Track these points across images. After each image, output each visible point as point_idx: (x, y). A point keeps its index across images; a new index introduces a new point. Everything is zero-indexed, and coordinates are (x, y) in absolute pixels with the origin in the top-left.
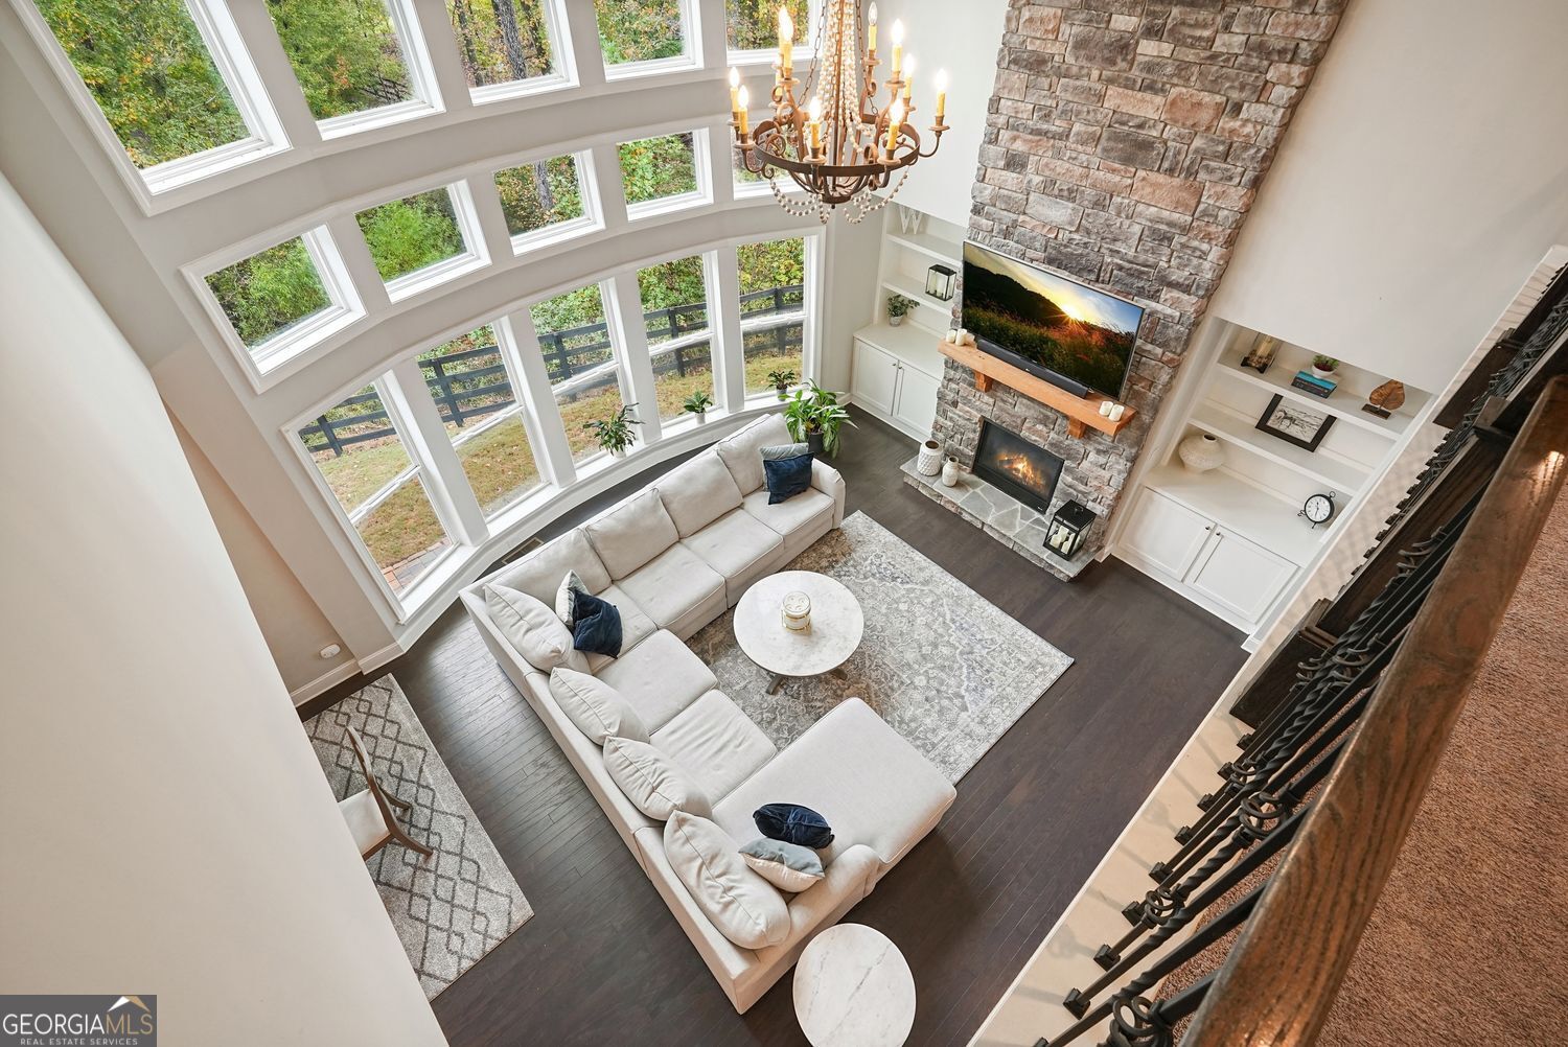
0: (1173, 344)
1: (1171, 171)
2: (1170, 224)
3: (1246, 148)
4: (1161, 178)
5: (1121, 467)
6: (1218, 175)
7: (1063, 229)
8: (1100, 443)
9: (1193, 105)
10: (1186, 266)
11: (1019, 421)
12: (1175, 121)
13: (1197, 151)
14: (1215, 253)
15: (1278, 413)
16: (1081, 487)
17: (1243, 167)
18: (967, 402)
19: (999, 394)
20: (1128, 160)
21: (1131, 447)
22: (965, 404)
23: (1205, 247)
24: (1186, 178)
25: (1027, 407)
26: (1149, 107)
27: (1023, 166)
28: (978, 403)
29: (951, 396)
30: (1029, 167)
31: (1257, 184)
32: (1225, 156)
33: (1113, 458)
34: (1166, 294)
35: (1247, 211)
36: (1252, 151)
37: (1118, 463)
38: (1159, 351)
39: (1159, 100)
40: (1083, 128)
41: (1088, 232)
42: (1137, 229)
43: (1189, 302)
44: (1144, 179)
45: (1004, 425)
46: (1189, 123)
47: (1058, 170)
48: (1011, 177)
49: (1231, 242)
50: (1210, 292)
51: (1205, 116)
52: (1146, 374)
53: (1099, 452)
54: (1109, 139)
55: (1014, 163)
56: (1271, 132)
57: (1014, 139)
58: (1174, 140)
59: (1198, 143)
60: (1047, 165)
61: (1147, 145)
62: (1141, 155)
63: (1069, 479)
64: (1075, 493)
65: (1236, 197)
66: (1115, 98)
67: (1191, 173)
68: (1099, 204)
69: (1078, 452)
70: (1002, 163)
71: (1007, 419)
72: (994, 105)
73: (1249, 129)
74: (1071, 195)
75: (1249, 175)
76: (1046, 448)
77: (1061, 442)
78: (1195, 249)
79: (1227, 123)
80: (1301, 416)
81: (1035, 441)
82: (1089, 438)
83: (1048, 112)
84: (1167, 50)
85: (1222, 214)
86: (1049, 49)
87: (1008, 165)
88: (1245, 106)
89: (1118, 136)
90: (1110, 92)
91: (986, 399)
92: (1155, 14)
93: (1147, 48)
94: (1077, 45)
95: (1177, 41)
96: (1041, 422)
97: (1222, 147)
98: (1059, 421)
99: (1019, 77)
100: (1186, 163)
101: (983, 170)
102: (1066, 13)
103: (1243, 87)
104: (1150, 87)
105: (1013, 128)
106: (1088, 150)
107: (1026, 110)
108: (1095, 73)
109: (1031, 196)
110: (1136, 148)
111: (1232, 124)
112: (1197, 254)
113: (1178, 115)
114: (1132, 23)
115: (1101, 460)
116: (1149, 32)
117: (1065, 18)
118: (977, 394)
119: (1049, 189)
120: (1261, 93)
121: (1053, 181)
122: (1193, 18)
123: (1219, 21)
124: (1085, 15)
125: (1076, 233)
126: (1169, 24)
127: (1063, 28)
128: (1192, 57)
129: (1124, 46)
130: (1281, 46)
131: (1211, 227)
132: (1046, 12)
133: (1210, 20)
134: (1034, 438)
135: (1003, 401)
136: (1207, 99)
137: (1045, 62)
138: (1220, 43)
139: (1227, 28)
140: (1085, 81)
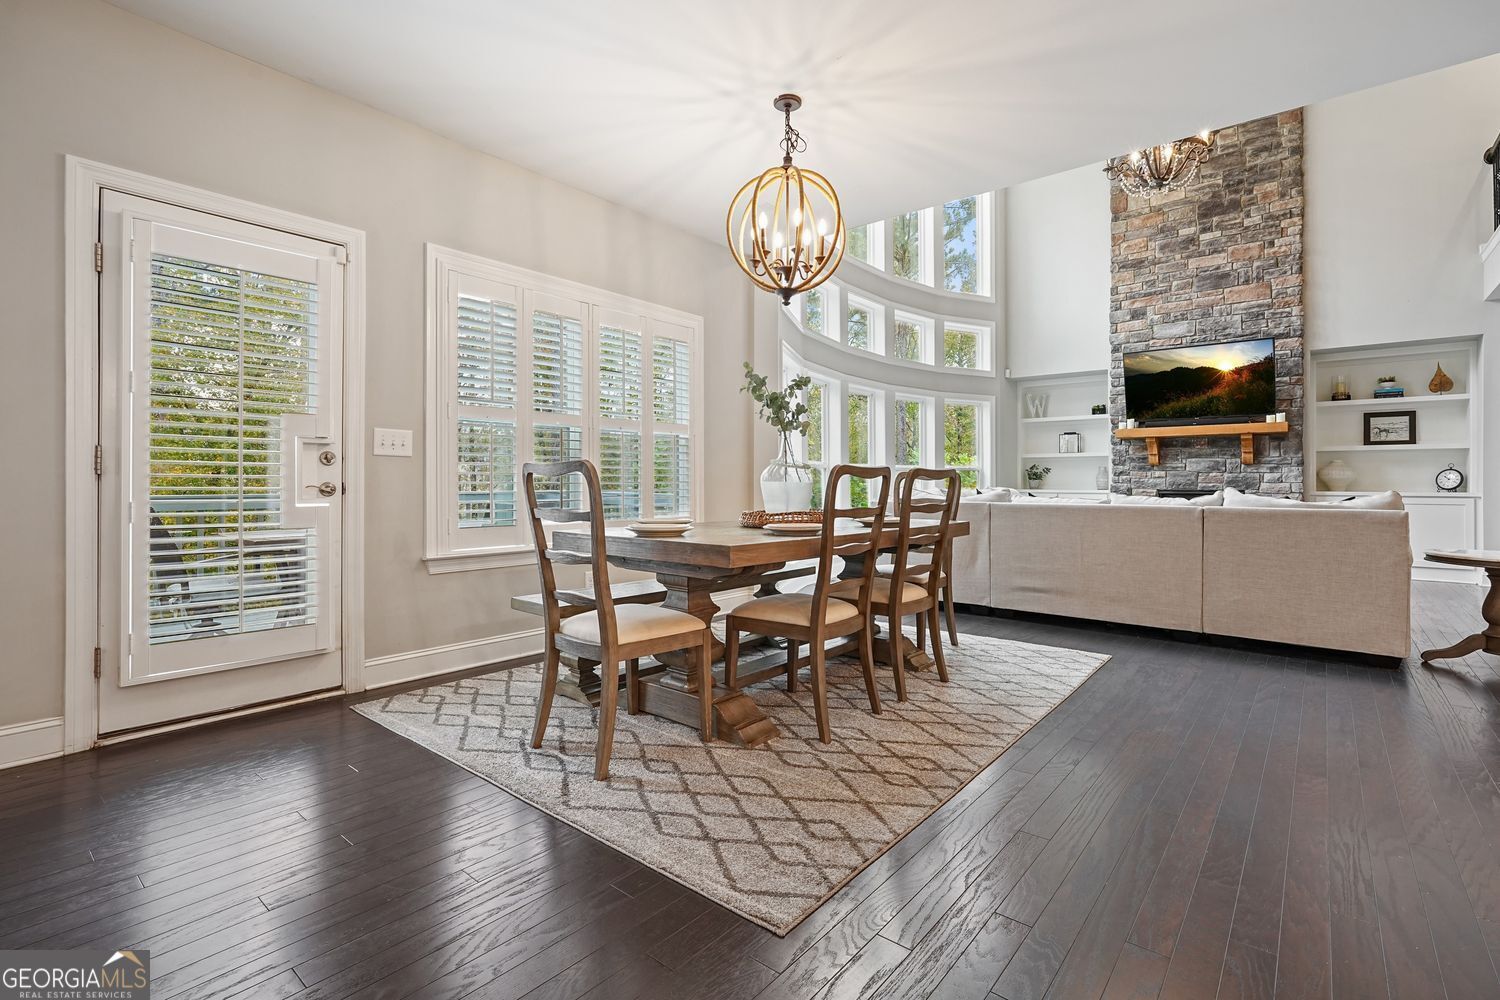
0: (1294, 370)
1: (1247, 282)
2: (1259, 306)
3: (1287, 256)
4: (1242, 287)
5: (1295, 473)
8: (1269, 463)
9: (1245, 251)
10: (1280, 323)
11: (1193, 478)
12: (1238, 260)
13: (1258, 267)
14: (1295, 310)
15: (1374, 431)
17: (1290, 266)
18: (1140, 484)
19: (1168, 466)
20: (1216, 287)
21: (1296, 453)
22: (1139, 487)
23: (1288, 310)
24: (1258, 282)
25: (1197, 463)
26: (1219, 260)
27: (1144, 314)
28: (1151, 481)
30: (1149, 313)
31: (1301, 270)
32: (1277, 265)
33: (1285, 470)
35: (1303, 286)
36: (1292, 257)
37: (1291, 471)
38: (1287, 379)
39: (1223, 255)
40: (1179, 282)
41: (1204, 331)
42: (1238, 318)
43: (1293, 342)
44: (1231, 292)
45: (1181, 487)
46: (1247, 257)
47: (1171, 307)
48: (1137, 324)
49: (1302, 301)
50: (1303, 333)
51: (1255, 253)
52: (1287, 395)
53: (1272, 470)
54: (1199, 281)
55: (1136, 315)
56: (1299, 246)
57: (1133, 303)
58: (1242, 268)
59: (1256, 264)
60: (1162, 308)
61: (1226, 275)
62: (1223, 281)
65: (1293, 279)
66: (1193, 263)
67: (1259, 278)
68: (1205, 315)
69: (1254, 479)
70: (1128, 318)
71: (1181, 481)
72: (1114, 291)
73: (1283, 249)
74: (1184, 317)
75: (1295, 268)
77: (1236, 477)
78: (1282, 313)
79: (1269, 251)
80: (1391, 426)
81: (1213, 486)
82: (1259, 463)
83: (1153, 283)
84: (1218, 234)
85: (1289, 291)
86: (1144, 255)
87: (1133, 318)
88: (1276, 241)
89: (1204, 279)
90: (1191, 261)
91: (1157, 474)
92: (1204, 223)
93: (1206, 237)
94: (1162, 248)
95: (1222, 229)
96: (1213, 469)
97: (1272, 261)
98: (1228, 461)
99: (1128, 274)
100: (1254, 275)
101: (1114, 327)
102: (1150, 238)
103: (1270, 234)
104: (1215, 251)
105: (1131, 298)
106: (1187, 291)
107: (1137, 287)
108: (1178, 256)
109: (1155, 328)
110: (1219, 279)
111: (1273, 250)
112: (1284, 315)
113: (1238, 257)
114: (1192, 230)
115: (1276, 475)
116: (1204, 230)
117: (1150, 240)
118: (1149, 474)
119: (1167, 319)
120: (1282, 233)
121: (1168, 314)
122: (1227, 218)
123: (1242, 215)
124: (1162, 235)
125: (1195, 335)
126: (1214, 224)
127: (1150, 244)
128: (1234, 232)
129: (1191, 240)
130: (1282, 213)
131: (1286, 299)
132: (1137, 241)
133: (1237, 216)
134: (1211, 485)
135: (1174, 468)
136: (1252, 245)
137: (1143, 262)
138: (1247, 222)
139: (1248, 216)
140: (1173, 262)
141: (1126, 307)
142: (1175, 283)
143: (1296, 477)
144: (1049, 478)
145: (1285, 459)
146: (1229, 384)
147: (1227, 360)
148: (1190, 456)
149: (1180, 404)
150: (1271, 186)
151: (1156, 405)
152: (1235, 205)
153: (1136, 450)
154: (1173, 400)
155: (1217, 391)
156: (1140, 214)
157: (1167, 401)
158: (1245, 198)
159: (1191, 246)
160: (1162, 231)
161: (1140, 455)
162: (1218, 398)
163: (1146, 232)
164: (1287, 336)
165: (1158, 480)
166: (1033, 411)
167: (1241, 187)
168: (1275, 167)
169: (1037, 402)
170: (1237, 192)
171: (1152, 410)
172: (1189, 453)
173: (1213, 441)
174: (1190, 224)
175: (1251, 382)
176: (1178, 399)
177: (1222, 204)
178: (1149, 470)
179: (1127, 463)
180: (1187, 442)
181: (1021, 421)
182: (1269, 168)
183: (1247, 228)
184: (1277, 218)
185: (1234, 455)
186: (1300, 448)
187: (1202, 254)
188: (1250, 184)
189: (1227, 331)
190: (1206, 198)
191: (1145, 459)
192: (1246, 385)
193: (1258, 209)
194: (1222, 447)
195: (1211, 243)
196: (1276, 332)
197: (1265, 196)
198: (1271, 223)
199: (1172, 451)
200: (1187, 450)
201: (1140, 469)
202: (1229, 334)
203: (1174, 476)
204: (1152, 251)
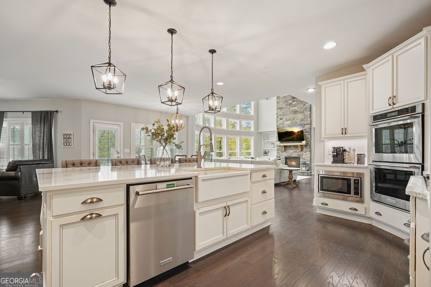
1: (300, 113)
2: (303, 118)
3: (308, 108)
6: (306, 111)
7: (290, 124)
8: (304, 151)
11: (291, 154)
12: (299, 108)
14: (309, 119)
16: (304, 160)
17: (308, 109)
18: (282, 155)
19: (286, 151)
20: (295, 114)
21: (309, 149)
25: (292, 151)
26: (296, 108)
27: (283, 119)
29: (279, 156)
31: (310, 111)
33: (307, 152)
34: (305, 126)
35: (311, 114)
38: (307, 133)
39: (296, 107)
41: (293, 123)
42: (299, 120)
43: (309, 126)
44: (298, 115)
45: (289, 156)
48: (281, 121)
49: (310, 117)
50: (311, 124)
51: (302, 107)
52: (307, 137)
55: (281, 119)
58: (300, 110)
59: (302, 109)
61: (297, 111)
63: (302, 160)
64: (304, 162)
65: (309, 113)
66: (291, 108)
67: (303, 112)
68: (293, 120)
69: (302, 154)
71: (289, 154)
72: (277, 114)
73: (307, 106)
74: (290, 120)
75: (309, 110)
76: (297, 156)
77: (299, 154)
78: (307, 120)
79: (304, 106)
82: (302, 151)
83: (284, 113)
84: (296, 102)
85: (308, 115)
86: (282, 106)
87: (280, 120)
88: (306, 104)
89: (293, 112)
91: (285, 153)
93: (293, 103)
94: (286, 105)
96: (295, 152)
97: (305, 109)
99: (279, 110)
101: (277, 122)
102: (283, 103)
105: (280, 115)
106: (290, 114)
107: (281, 113)
108: (288, 107)
109: (284, 122)
110: (296, 112)
114: (291, 101)
115: (306, 154)
116: (293, 102)
119: (287, 120)
121: (287, 119)
126: (295, 100)
128: (298, 102)
129: (291, 104)
131: (308, 117)
132: (281, 103)
134: (295, 156)
135: (288, 152)
137: (282, 108)
140: (288, 108)
141: (279, 118)
142: (288, 113)
143: (309, 154)
144: (269, 154)
145: (307, 150)
146: (296, 135)
147: (296, 130)
148: (290, 150)
149: (287, 139)
155: (294, 136)
156: (282, 98)
160: (286, 101)
161: (281, 149)
162: (294, 137)
163: (283, 101)
164: (308, 124)
165: (285, 155)
166: (265, 139)
169: (266, 137)
171: (283, 140)
173: (295, 146)
175: (301, 134)
179: (279, 151)
180: (290, 146)
181: (263, 141)
183: (301, 101)
185: (298, 150)
186: (310, 148)
187: (293, 107)
189: (297, 123)
192: (300, 135)
194: (296, 148)
195: (294, 104)
196: (305, 124)
199: (287, 148)
200: (290, 148)
201: (282, 152)
203: (288, 154)
204: (284, 106)
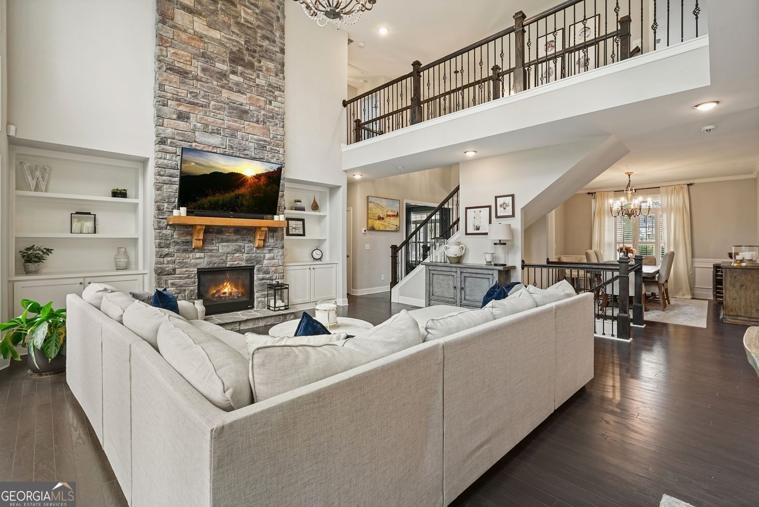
1: (257, 122)
2: (265, 141)
3: (278, 115)
4: (255, 124)
5: (281, 253)
6: (272, 124)
7: (220, 148)
8: (270, 247)
9: (257, 99)
10: (274, 156)
11: (224, 258)
12: (253, 105)
13: (264, 115)
15: (290, 228)
16: (268, 276)
17: (280, 121)
18: (183, 264)
19: (206, 248)
20: (241, 118)
21: (281, 241)
22: (182, 267)
23: (277, 149)
24: (263, 125)
25: (228, 246)
26: (242, 99)
27: (188, 118)
28: (193, 261)
30: (191, 119)
31: (283, 127)
32: (272, 117)
33: (276, 251)
35: (283, 136)
37: (279, 252)
39: (244, 96)
40: (215, 103)
41: (232, 148)
42: (252, 145)
44: (249, 125)
45: (216, 265)
46: (258, 105)
47: (209, 120)
48: (182, 125)
51: (262, 104)
53: (270, 251)
54: (229, 109)
55: (182, 117)
57: (179, 105)
58: (255, 111)
60: (202, 118)
61: (246, 112)
62: (244, 116)
63: (261, 276)
64: (266, 281)
65: (281, 131)
66: (225, 94)
67: (265, 123)
69: (260, 258)
70: (175, 116)
71: (215, 260)
72: (161, 87)
73: (276, 109)
74: (218, 132)
75: (281, 124)
76: (244, 265)
77: (251, 256)
78: (275, 150)
81: (238, 264)
82: (265, 246)
83: (196, 96)
84: (241, 80)
85: (279, 137)
86: (188, 68)
88: (273, 102)
89: (232, 108)
90: (224, 91)
91: (198, 255)
92: (233, 67)
93: (233, 78)
94: (203, 70)
95: (245, 78)
96: (237, 251)
97: (271, 114)
98: (246, 245)
100: (262, 119)
101: (161, 121)
102: (195, 56)
103: (270, 96)
104: (239, 92)
105: (177, 100)
106: (222, 113)
107: (183, 93)
108: (215, 82)
109: (197, 133)
110: (243, 114)
111: (271, 107)
112: (276, 152)
113: (253, 102)
114: (225, 67)
115: (272, 255)
116: (233, 72)
117: (194, 58)
118: (191, 255)
119: (205, 129)
120: (275, 97)
121: (207, 126)
122: (247, 71)
123: (255, 74)
124: (203, 59)
125: (226, 148)
126: (239, 72)
127: (193, 61)
128: (251, 84)
129: (223, 75)
130: (276, 85)
131: (278, 142)
132: (183, 53)
133: (252, 73)
134: (236, 263)
135: (211, 251)
136: (261, 98)
137: (187, 73)
138: (258, 81)
139: (258, 77)
140: (210, 85)
141: (172, 107)
142: (213, 103)
143: (282, 256)
145: (276, 244)
146: (250, 186)
148: (223, 241)
149: (215, 199)
150: (271, 65)
151: (197, 198)
152: (251, 66)
153: (180, 235)
154: (210, 195)
155: (242, 191)
157: (206, 197)
158: (256, 64)
159: (224, 79)
160: (203, 55)
161: (183, 239)
162: (243, 196)
163: (190, 49)
165: (198, 261)
167: (254, 54)
168: (273, 54)
170: (254, 57)
171: (195, 202)
172: (222, 239)
173: (238, 230)
174: (224, 62)
176: (214, 194)
177: (244, 60)
178: (192, 252)
179: (171, 246)
180: (220, 230)
182: (270, 53)
183: (258, 85)
184: (274, 87)
185: (250, 241)
186: (283, 237)
187: (231, 89)
188: (260, 56)
189: (246, 152)
190: (235, 49)
191: (188, 243)
192: (262, 187)
193: (265, 77)
194: (244, 235)
195: (237, 84)
196: (272, 161)
197: (268, 69)
198: (271, 89)
199: (210, 236)
200: (220, 236)
201: (185, 251)
202: (247, 155)
203: (211, 256)
204: (196, 68)
